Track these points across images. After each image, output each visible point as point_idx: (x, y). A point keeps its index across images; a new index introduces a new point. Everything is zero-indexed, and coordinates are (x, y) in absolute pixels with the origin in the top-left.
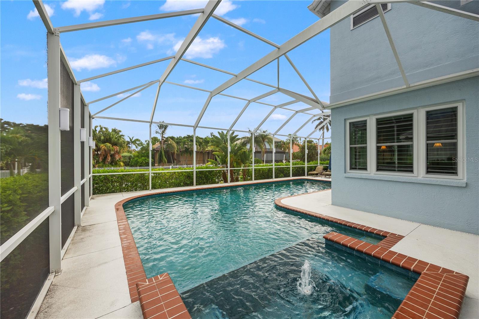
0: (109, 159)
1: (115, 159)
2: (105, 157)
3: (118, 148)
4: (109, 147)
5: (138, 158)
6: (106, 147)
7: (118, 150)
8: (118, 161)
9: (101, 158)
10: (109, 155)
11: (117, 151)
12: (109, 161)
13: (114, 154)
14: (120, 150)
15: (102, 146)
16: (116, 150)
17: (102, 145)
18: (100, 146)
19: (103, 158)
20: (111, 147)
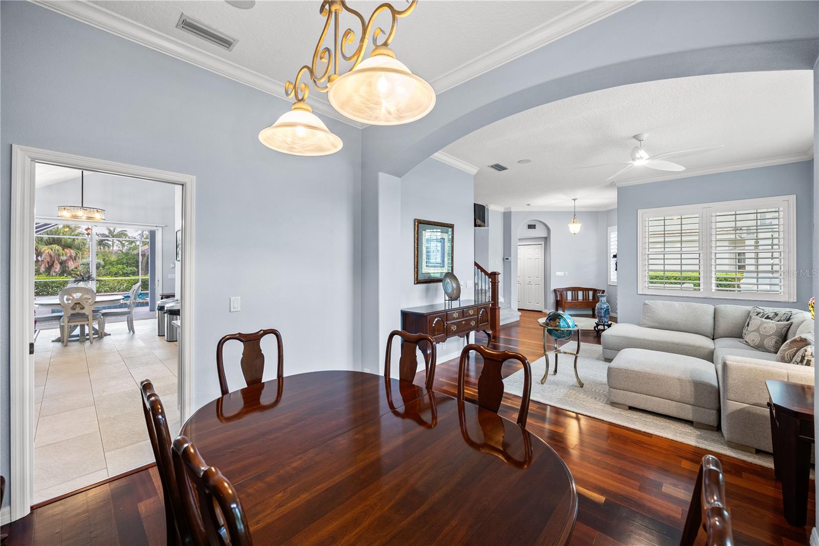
0: (57, 267)
1: (68, 268)
2: (50, 264)
3: (72, 251)
4: (58, 251)
5: (110, 266)
6: (52, 250)
7: (73, 254)
8: (72, 270)
9: (43, 266)
10: (57, 262)
11: (71, 256)
12: (57, 270)
13: (66, 260)
14: (77, 254)
15: (46, 249)
16: (69, 255)
17: (46, 247)
18: (41, 249)
19: (47, 266)
20: (61, 251)
